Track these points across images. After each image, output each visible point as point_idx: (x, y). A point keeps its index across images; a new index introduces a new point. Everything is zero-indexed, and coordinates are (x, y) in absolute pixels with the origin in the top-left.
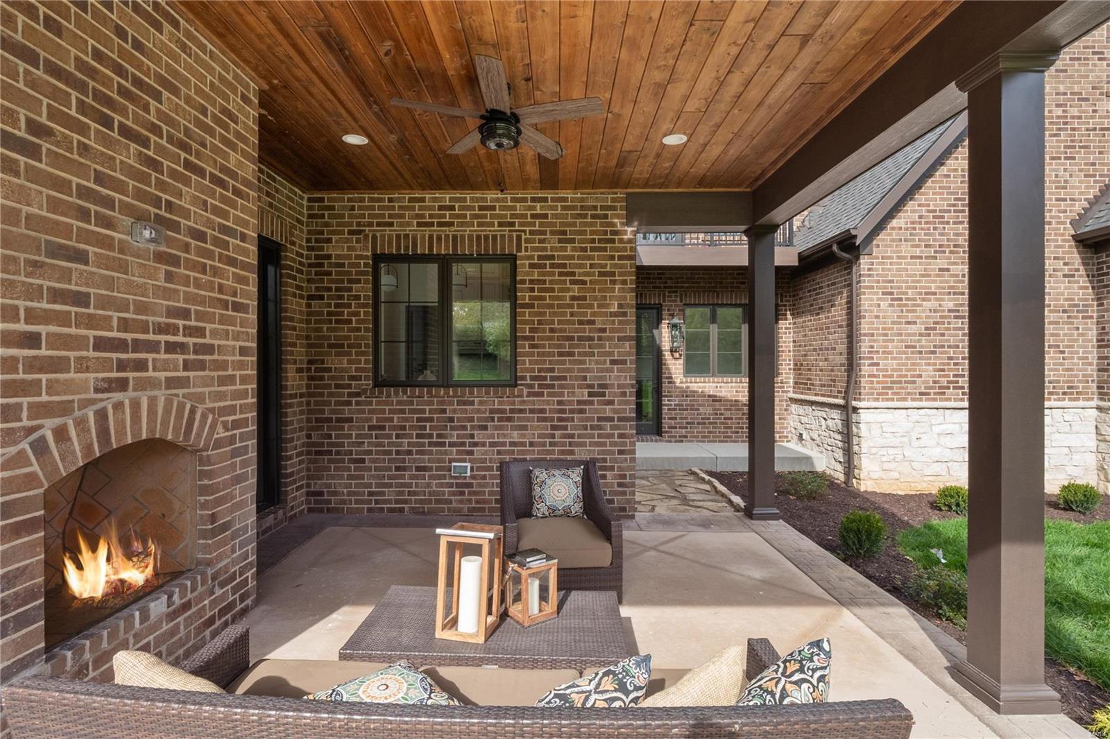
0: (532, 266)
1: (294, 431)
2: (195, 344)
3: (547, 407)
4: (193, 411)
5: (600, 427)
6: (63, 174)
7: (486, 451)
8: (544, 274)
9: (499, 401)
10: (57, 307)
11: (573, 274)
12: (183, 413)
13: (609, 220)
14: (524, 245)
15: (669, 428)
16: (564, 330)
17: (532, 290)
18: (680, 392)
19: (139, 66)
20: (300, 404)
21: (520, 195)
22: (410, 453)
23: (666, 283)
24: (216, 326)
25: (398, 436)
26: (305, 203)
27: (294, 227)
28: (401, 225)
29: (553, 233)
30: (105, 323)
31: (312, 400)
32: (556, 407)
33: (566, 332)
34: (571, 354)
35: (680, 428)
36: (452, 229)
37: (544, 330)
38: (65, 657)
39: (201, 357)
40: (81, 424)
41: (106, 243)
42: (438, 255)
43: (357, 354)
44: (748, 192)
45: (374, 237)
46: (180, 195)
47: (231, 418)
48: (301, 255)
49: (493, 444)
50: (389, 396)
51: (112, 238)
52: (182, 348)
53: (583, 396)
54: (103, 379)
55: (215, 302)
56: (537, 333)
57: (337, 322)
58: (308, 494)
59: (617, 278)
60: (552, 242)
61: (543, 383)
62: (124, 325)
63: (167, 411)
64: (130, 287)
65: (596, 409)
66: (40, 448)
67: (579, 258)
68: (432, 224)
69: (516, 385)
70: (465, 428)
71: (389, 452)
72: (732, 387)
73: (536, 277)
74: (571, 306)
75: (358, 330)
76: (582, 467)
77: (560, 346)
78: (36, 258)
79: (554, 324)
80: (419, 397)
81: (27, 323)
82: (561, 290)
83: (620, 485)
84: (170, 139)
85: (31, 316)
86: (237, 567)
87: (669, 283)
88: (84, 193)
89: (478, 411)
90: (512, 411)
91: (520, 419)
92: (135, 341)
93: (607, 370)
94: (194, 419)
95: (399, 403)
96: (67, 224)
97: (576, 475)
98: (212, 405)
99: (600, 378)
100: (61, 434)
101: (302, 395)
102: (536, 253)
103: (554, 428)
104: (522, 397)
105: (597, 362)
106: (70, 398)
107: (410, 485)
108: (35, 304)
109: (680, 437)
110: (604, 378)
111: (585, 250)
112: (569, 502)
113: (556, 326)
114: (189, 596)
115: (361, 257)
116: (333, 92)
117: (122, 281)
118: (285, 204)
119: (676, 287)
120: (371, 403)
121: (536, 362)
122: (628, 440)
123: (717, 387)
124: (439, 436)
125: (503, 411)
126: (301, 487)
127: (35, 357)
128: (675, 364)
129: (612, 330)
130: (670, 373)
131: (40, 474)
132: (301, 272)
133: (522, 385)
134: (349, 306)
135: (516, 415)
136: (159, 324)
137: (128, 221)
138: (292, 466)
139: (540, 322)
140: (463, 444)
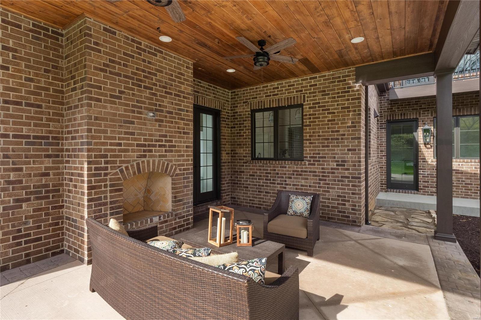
0: (310, 108)
1: (226, 175)
2: (169, 145)
3: (317, 170)
4: (168, 165)
5: (342, 181)
6: (128, 102)
7: (291, 188)
8: (315, 111)
9: (296, 167)
10: (126, 136)
11: (329, 109)
12: (164, 165)
13: (347, 82)
14: (306, 99)
15: (423, 187)
16: (325, 136)
17: (310, 118)
18: (431, 167)
19: (150, 68)
20: (228, 166)
21: (305, 78)
22: (263, 186)
23: (421, 106)
24: (177, 139)
25: (259, 179)
26: (230, 94)
27: (225, 103)
28: (260, 97)
29: (319, 92)
30: (140, 140)
31: (232, 164)
32: (321, 170)
33: (325, 137)
34: (328, 146)
35: (431, 187)
36: (278, 96)
37: (315, 136)
38: (128, 225)
39: (171, 149)
40: (132, 166)
41: (140, 118)
42: (273, 107)
43: (246, 148)
44: (431, 53)
45: (251, 103)
46: (163, 102)
47: (182, 168)
48: (229, 113)
49: (294, 185)
50: (256, 163)
51: (142, 117)
52: (164, 146)
53: (334, 166)
54: (139, 155)
55: (176, 132)
56: (312, 137)
57: (240, 136)
58: (232, 198)
59: (351, 109)
60: (319, 96)
61: (315, 160)
62: (145, 140)
63: (159, 164)
64: (147, 129)
65: (340, 172)
66: (122, 171)
67: (332, 102)
68: (270, 96)
69: (303, 160)
70: (283, 177)
71: (256, 185)
72: (471, 165)
73: (312, 113)
74: (328, 124)
75: (246, 138)
76: (312, 196)
77: (323, 143)
78: (121, 124)
79: (320, 133)
80: (266, 164)
81: (118, 140)
82: (323, 117)
83: (353, 209)
84: (160, 86)
85: (120, 139)
86: (185, 214)
87: (423, 106)
88: (133, 106)
89: (288, 171)
90: (302, 171)
91: (305, 175)
92: (149, 144)
93: (346, 154)
94: (168, 167)
95: (260, 166)
96: (129, 115)
97: (309, 199)
98: (175, 163)
99: (342, 158)
100: (127, 168)
101: (229, 162)
102: (312, 102)
103: (320, 180)
104: (306, 165)
105: (341, 150)
106: (130, 159)
107: (263, 198)
108: (121, 136)
109: (431, 192)
110: (344, 158)
111: (334, 98)
112: (303, 210)
113: (321, 134)
114: (166, 219)
115: (246, 111)
116: (213, 58)
117: (144, 128)
118: (221, 96)
119: (428, 108)
120: (250, 166)
121: (312, 150)
122: (357, 188)
123: (459, 165)
124: (273, 180)
125: (298, 171)
126: (229, 195)
127: (120, 149)
128: (428, 151)
129: (348, 135)
130: (424, 156)
131: (122, 178)
132: (229, 119)
133: (306, 160)
134: (243, 130)
135: (303, 173)
136: (156, 139)
137: (146, 111)
138: (224, 187)
139: (313, 133)
140: (282, 184)
